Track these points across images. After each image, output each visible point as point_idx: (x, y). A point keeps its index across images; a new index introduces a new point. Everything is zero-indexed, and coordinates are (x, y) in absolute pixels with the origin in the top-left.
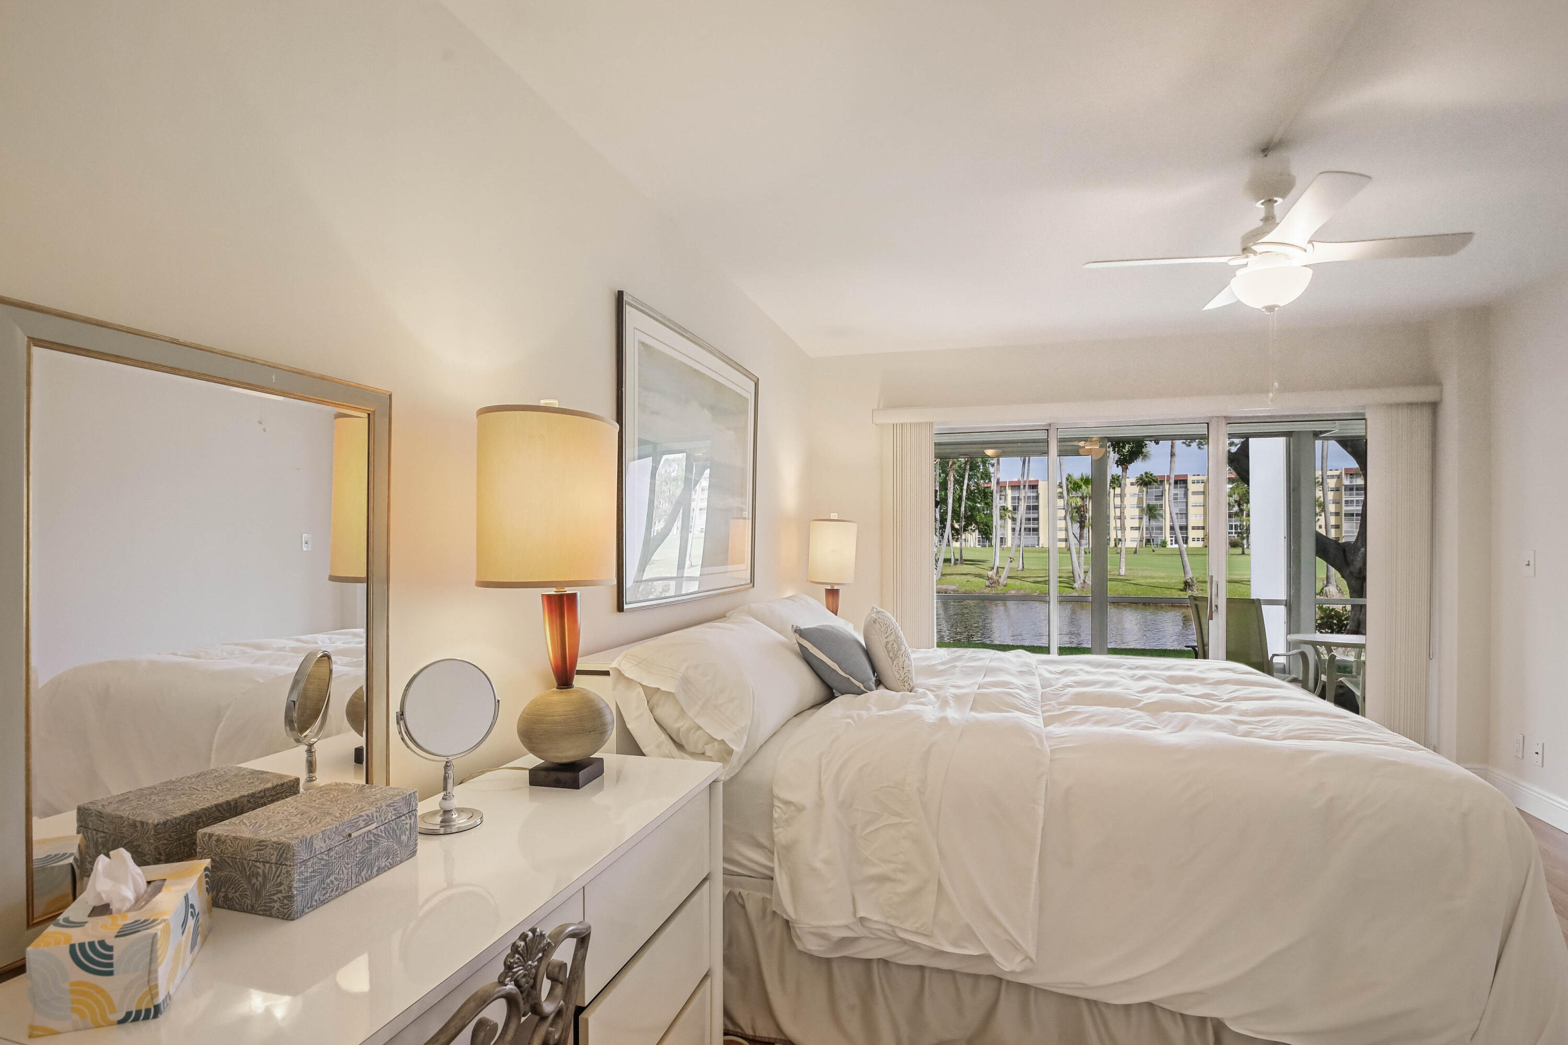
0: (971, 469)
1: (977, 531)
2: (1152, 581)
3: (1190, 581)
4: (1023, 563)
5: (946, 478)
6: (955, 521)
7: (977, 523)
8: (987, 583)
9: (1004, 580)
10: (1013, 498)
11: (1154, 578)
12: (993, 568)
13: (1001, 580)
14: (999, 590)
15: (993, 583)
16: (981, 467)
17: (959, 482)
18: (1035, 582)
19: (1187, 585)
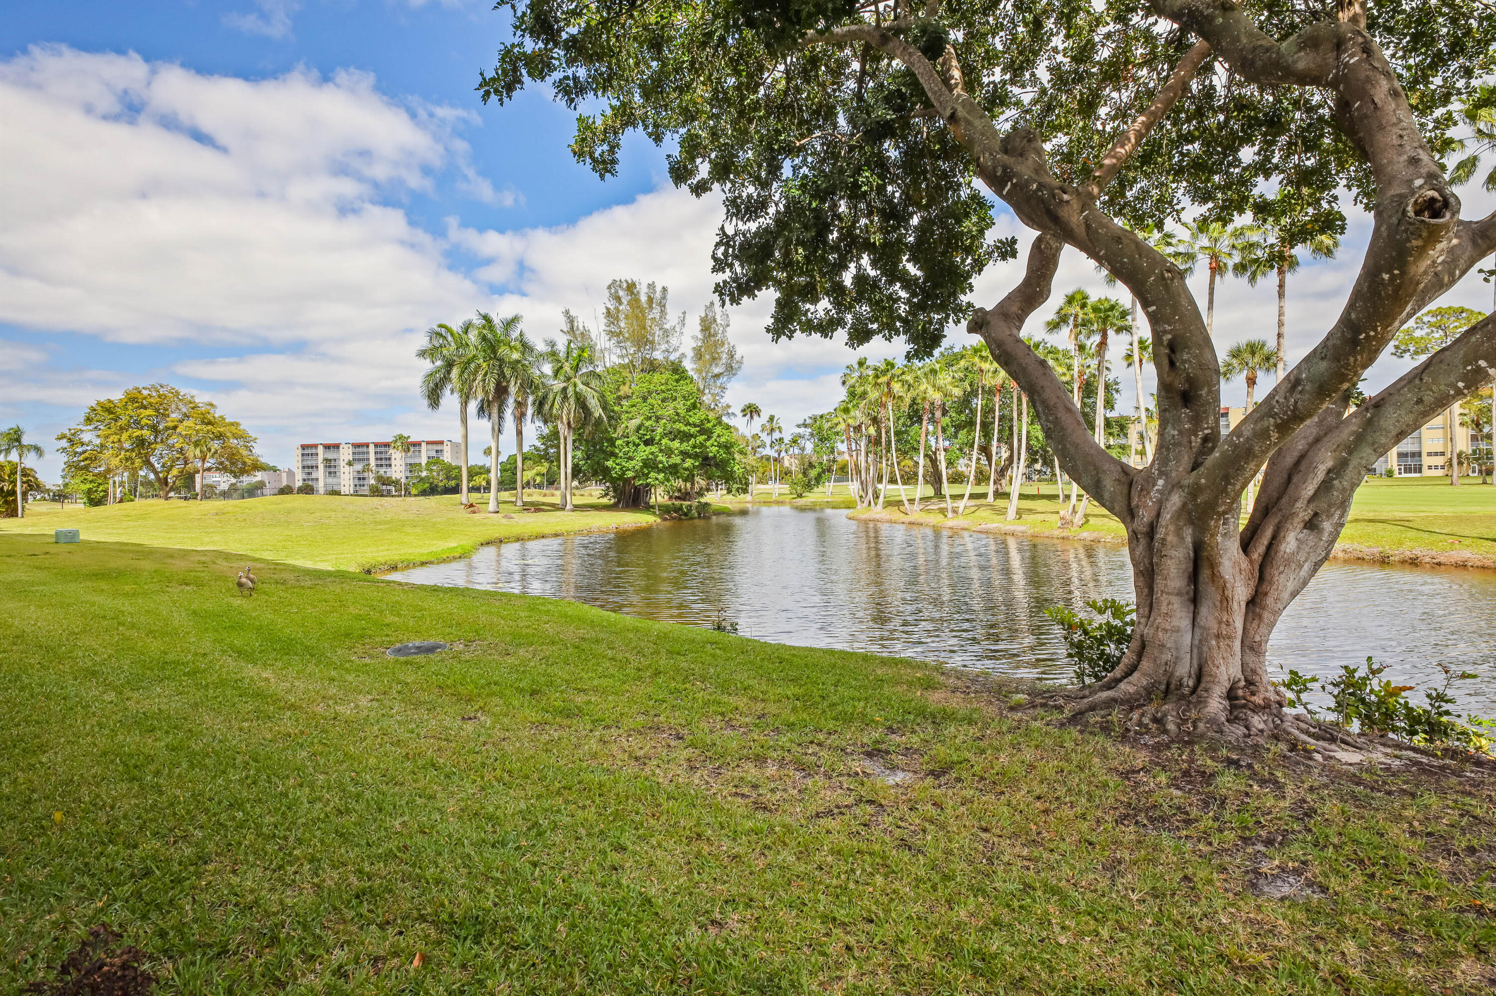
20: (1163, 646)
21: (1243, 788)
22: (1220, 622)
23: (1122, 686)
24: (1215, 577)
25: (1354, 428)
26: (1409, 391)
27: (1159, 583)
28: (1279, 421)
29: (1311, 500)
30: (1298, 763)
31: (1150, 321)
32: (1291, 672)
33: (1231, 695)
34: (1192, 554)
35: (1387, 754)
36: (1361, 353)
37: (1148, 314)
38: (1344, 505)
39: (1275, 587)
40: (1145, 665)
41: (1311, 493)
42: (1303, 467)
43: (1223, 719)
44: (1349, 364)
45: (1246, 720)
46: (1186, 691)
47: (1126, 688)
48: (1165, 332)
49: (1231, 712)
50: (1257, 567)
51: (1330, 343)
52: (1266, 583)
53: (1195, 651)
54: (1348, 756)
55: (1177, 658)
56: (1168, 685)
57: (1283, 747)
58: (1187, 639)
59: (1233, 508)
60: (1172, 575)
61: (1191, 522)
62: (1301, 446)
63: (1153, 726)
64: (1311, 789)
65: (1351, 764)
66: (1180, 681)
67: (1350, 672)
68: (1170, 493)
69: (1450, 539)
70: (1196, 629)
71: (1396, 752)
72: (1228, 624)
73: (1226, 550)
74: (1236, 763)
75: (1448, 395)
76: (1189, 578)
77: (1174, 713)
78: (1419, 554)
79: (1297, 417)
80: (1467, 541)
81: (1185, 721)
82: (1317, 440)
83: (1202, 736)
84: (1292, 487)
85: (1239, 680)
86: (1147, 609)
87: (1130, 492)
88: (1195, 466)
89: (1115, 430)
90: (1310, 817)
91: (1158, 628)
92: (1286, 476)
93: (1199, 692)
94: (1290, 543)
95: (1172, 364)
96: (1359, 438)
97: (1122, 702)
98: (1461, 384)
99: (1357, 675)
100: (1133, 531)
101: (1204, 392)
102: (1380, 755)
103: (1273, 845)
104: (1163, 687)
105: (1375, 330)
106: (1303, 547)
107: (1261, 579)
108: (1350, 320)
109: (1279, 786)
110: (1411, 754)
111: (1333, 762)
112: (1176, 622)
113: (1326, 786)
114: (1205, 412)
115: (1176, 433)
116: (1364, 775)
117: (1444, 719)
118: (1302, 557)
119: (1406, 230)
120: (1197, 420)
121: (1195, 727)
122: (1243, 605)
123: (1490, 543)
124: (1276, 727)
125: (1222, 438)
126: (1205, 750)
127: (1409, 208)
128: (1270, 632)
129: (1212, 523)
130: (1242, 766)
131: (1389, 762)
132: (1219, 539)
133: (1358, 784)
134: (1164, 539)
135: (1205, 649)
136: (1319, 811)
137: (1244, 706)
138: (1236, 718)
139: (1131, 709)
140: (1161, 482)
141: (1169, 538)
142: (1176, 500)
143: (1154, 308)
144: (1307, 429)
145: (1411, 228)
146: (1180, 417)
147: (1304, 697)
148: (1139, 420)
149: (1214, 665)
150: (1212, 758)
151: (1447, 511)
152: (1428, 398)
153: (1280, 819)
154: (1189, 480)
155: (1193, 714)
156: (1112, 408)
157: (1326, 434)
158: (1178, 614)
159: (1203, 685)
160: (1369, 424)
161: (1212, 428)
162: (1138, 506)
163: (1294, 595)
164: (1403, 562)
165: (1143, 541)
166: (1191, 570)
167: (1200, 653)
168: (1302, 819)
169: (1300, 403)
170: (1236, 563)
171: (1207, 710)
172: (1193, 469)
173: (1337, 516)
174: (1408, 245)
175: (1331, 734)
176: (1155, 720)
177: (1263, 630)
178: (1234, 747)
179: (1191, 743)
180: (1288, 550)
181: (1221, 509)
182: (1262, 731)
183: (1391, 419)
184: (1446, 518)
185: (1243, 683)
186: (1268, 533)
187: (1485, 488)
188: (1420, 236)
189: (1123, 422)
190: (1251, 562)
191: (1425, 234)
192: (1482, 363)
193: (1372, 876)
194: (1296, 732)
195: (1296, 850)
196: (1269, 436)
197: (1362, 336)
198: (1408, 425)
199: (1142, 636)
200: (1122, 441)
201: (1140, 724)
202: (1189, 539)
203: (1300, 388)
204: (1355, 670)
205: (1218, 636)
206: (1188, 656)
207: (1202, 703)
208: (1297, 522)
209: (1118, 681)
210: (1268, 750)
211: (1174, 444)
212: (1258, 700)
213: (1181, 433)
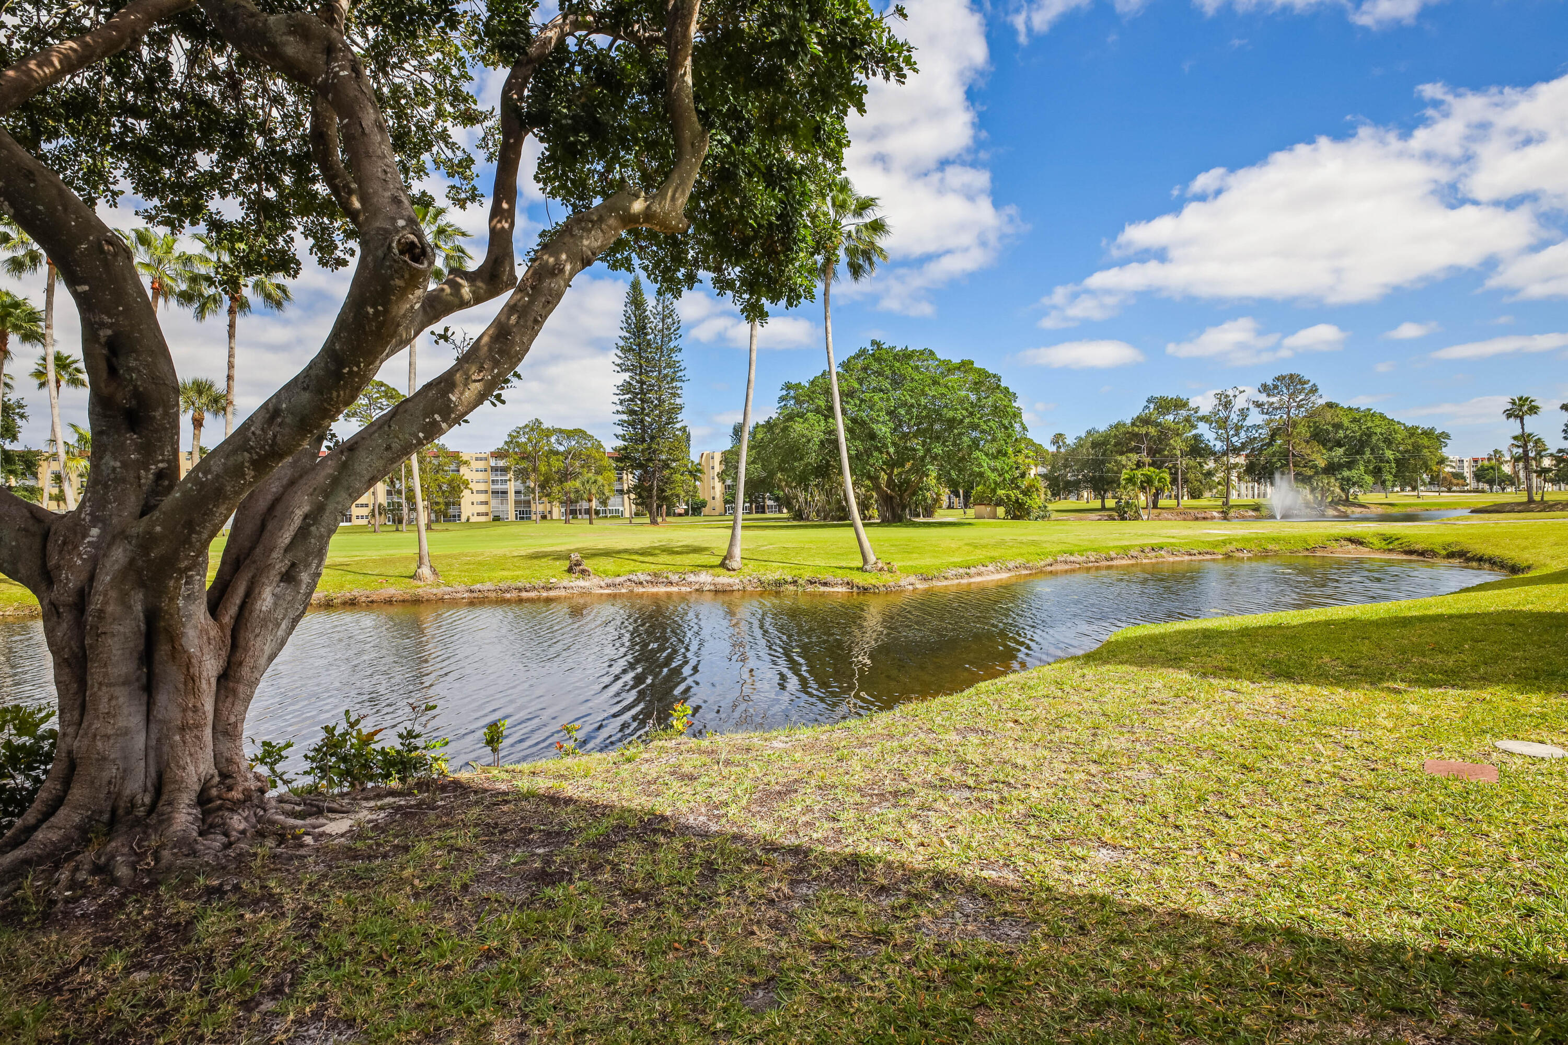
20: (104, 759)
21: (230, 925)
22: (184, 710)
23: (40, 835)
24: (177, 652)
25: (330, 471)
26: (380, 436)
27: (95, 673)
28: (255, 457)
29: (287, 549)
30: (291, 858)
31: (79, 305)
32: (265, 744)
33: (203, 799)
34: (143, 626)
35: (371, 809)
36: (344, 387)
37: (76, 295)
38: (321, 553)
39: (251, 653)
40: (77, 793)
41: (287, 541)
42: (278, 512)
43: (195, 834)
44: (332, 399)
45: (224, 824)
46: (141, 812)
47: (46, 836)
48: (103, 325)
49: (203, 821)
50: (228, 633)
51: (313, 373)
52: (240, 650)
53: (152, 754)
54: (337, 826)
55: (125, 771)
56: (114, 812)
57: (270, 843)
58: (140, 741)
59: (199, 564)
60: (114, 659)
61: (141, 584)
62: (275, 488)
63: (94, 881)
64: (311, 888)
65: (342, 835)
66: (131, 801)
67: (329, 730)
68: (109, 546)
69: (380, 579)
70: (153, 726)
71: (379, 803)
72: (195, 709)
73: (189, 616)
74: (219, 891)
75: (412, 444)
76: (140, 659)
77: (126, 850)
78: (356, 594)
79: (275, 453)
80: (392, 580)
81: (141, 856)
82: (292, 483)
83: (169, 869)
84: (266, 534)
85: (212, 776)
86: (76, 714)
87: (44, 547)
88: (146, 510)
89: (20, 467)
90: (318, 927)
91: (95, 736)
92: (258, 522)
93: (160, 807)
94: (266, 600)
95: (112, 371)
96: (336, 482)
97: (40, 860)
98: (421, 435)
99: (336, 733)
100: (52, 603)
101: (158, 414)
102: (365, 812)
103: (282, 992)
104: (106, 817)
105: (359, 366)
106: (281, 602)
107: (234, 646)
108: (334, 350)
109: (274, 900)
110: (389, 800)
111: (324, 841)
112: (122, 723)
113: (325, 876)
114: (160, 439)
115: (118, 464)
116: (359, 845)
117: (413, 754)
118: (279, 615)
119: (391, 267)
120: (148, 451)
121: (157, 859)
122: (213, 681)
123: (407, 580)
124: (259, 820)
125: (183, 475)
126: (176, 888)
127: (394, 245)
128: (247, 708)
129: (172, 583)
130: (226, 893)
131: (374, 817)
132: (181, 603)
133: (355, 858)
134: (101, 611)
135: (166, 749)
136: (325, 914)
137: (220, 808)
138: (212, 826)
139: (57, 867)
140: (95, 532)
141: (110, 609)
142: (119, 555)
143: (86, 288)
144: (283, 469)
145: (396, 266)
146: (123, 443)
147: (279, 768)
148: (55, 457)
149: (179, 767)
150: (186, 897)
151: (374, 554)
152: (396, 446)
153: (284, 949)
154: (140, 527)
155: (154, 841)
156: (14, 438)
157: (301, 477)
158: (125, 711)
159: (165, 798)
160: (344, 467)
161: (168, 461)
162: (58, 567)
163: (271, 658)
164: (344, 603)
165: (68, 616)
166: (142, 647)
167: (159, 756)
168: (309, 935)
169: (279, 437)
170: (203, 631)
171: (172, 829)
172: (143, 514)
173: (314, 566)
174: (392, 282)
175: (317, 806)
176: (97, 869)
177: (238, 707)
178: (213, 869)
179: (154, 885)
180: (264, 608)
181: (183, 565)
182: (243, 832)
183: (365, 463)
184: (374, 561)
185: (217, 779)
186: (241, 590)
187: (398, 535)
188: (403, 276)
189: (30, 457)
190: (222, 627)
191: (407, 276)
192: (437, 417)
193: (393, 972)
194: (281, 818)
195: (311, 986)
196: (243, 475)
197: (346, 370)
198: (379, 471)
199: (70, 752)
200: (30, 482)
201: (73, 884)
202: (138, 608)
203: (279, 420)
204: (334, 728)
205: (183, 729)
206: (142, 763)
207: (167, 820)
208: (274, 575)
209: (30, 830)
210: (255, 854)
211: (115, 480)
212: (236, 794)
213: (124, 465)
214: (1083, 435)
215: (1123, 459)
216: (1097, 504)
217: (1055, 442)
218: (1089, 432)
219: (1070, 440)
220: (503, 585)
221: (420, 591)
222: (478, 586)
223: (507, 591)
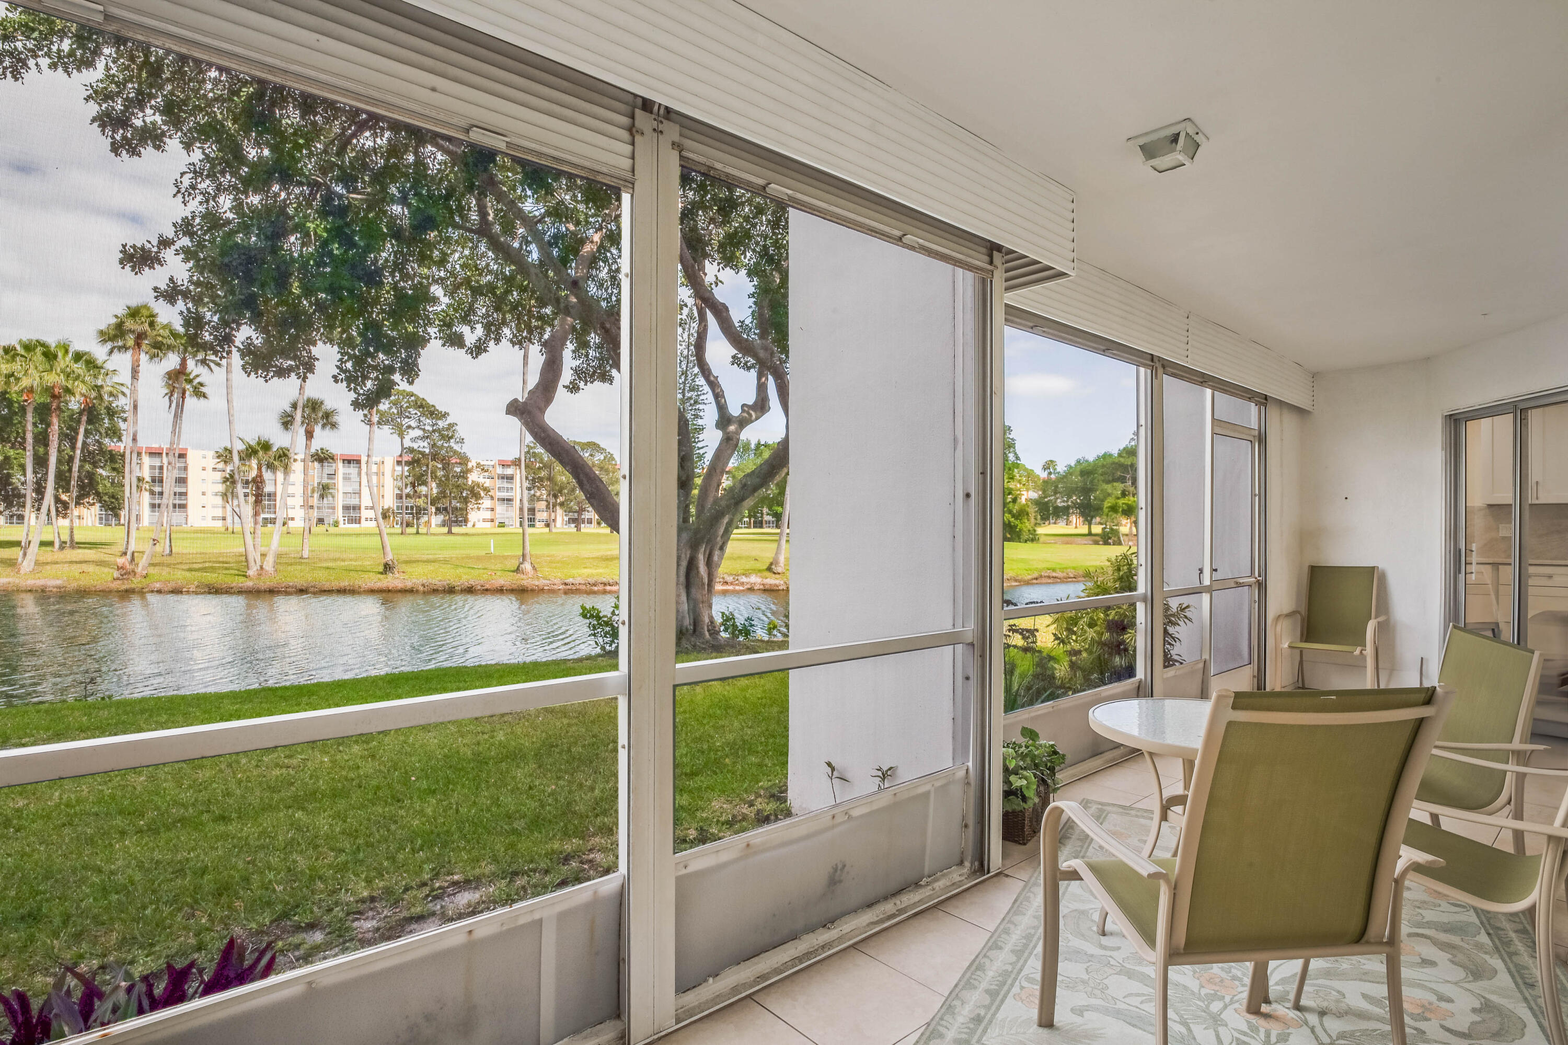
0: (89, 422)
1: (98, 505)
2: (343, 564)
3: (390, 563)
4: (171, 546)
5: (46, 430)
6: (61, 490)
7: (98, 494)
8: (116, 574)
9: (143, 569)
10: (152, 468)
11: (343, 560)
12: (125, 553)
13: (139, 570)
14: (135, 583)
15: (125, 574)
16: (106, 421)
17: (69, 437)
18: (190, 570)
19: (388, 568)
33: (708, 629)
34: (687, 563)
53: (691, 611)
55: (683, 617)
58: (686, 607)
61: (691, 547)
70: (690, 601)
76: (685, 576)
112: (682, 599)
129: (700, 547)
132: (700, 555)
135: (697, 609)
137: (714, 633)
158: (683, 594)
159: (699, 627)
166: (686, 571)
167: (694, 612)
181: (705, 541)
202: (688, 556)
214: (1073, 464)
215: (1108, 488)
216: (1084, 530)
217: (1045, 468)
218: (1078, 462)
219: (1061, 468)
220: (591, 581)
221: (525, 583)
222: (570, 580)
223: (595, 585)
